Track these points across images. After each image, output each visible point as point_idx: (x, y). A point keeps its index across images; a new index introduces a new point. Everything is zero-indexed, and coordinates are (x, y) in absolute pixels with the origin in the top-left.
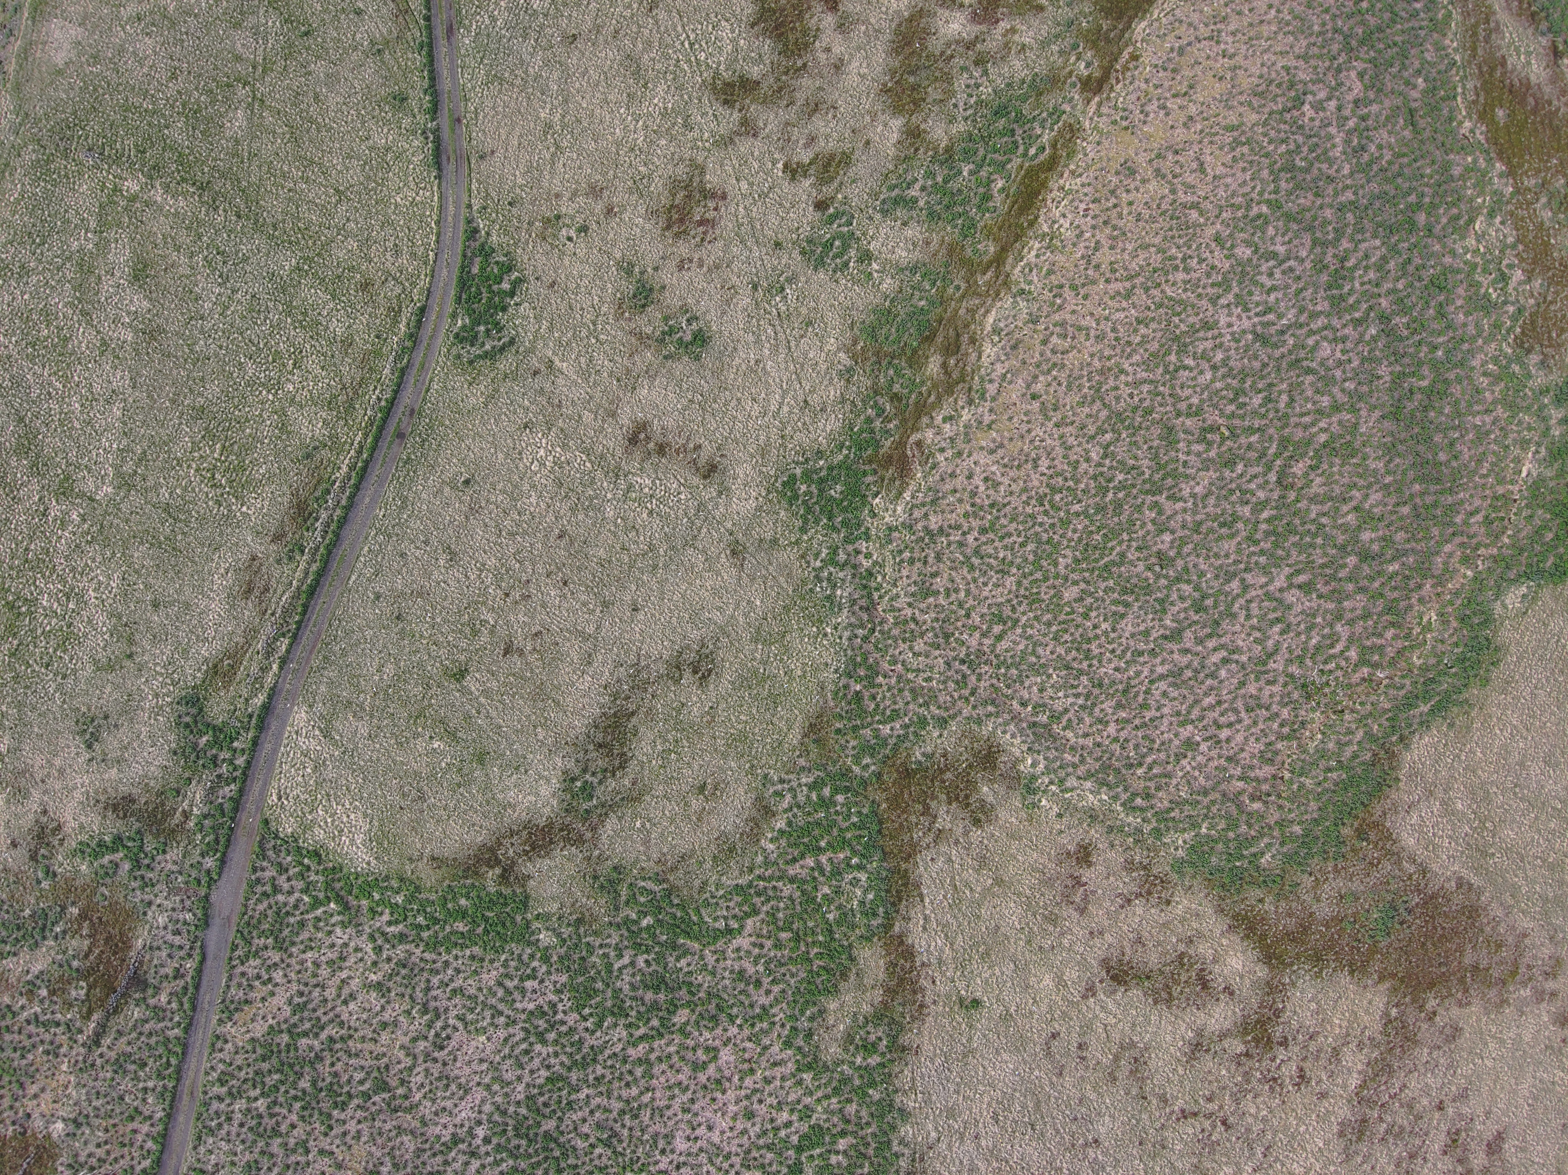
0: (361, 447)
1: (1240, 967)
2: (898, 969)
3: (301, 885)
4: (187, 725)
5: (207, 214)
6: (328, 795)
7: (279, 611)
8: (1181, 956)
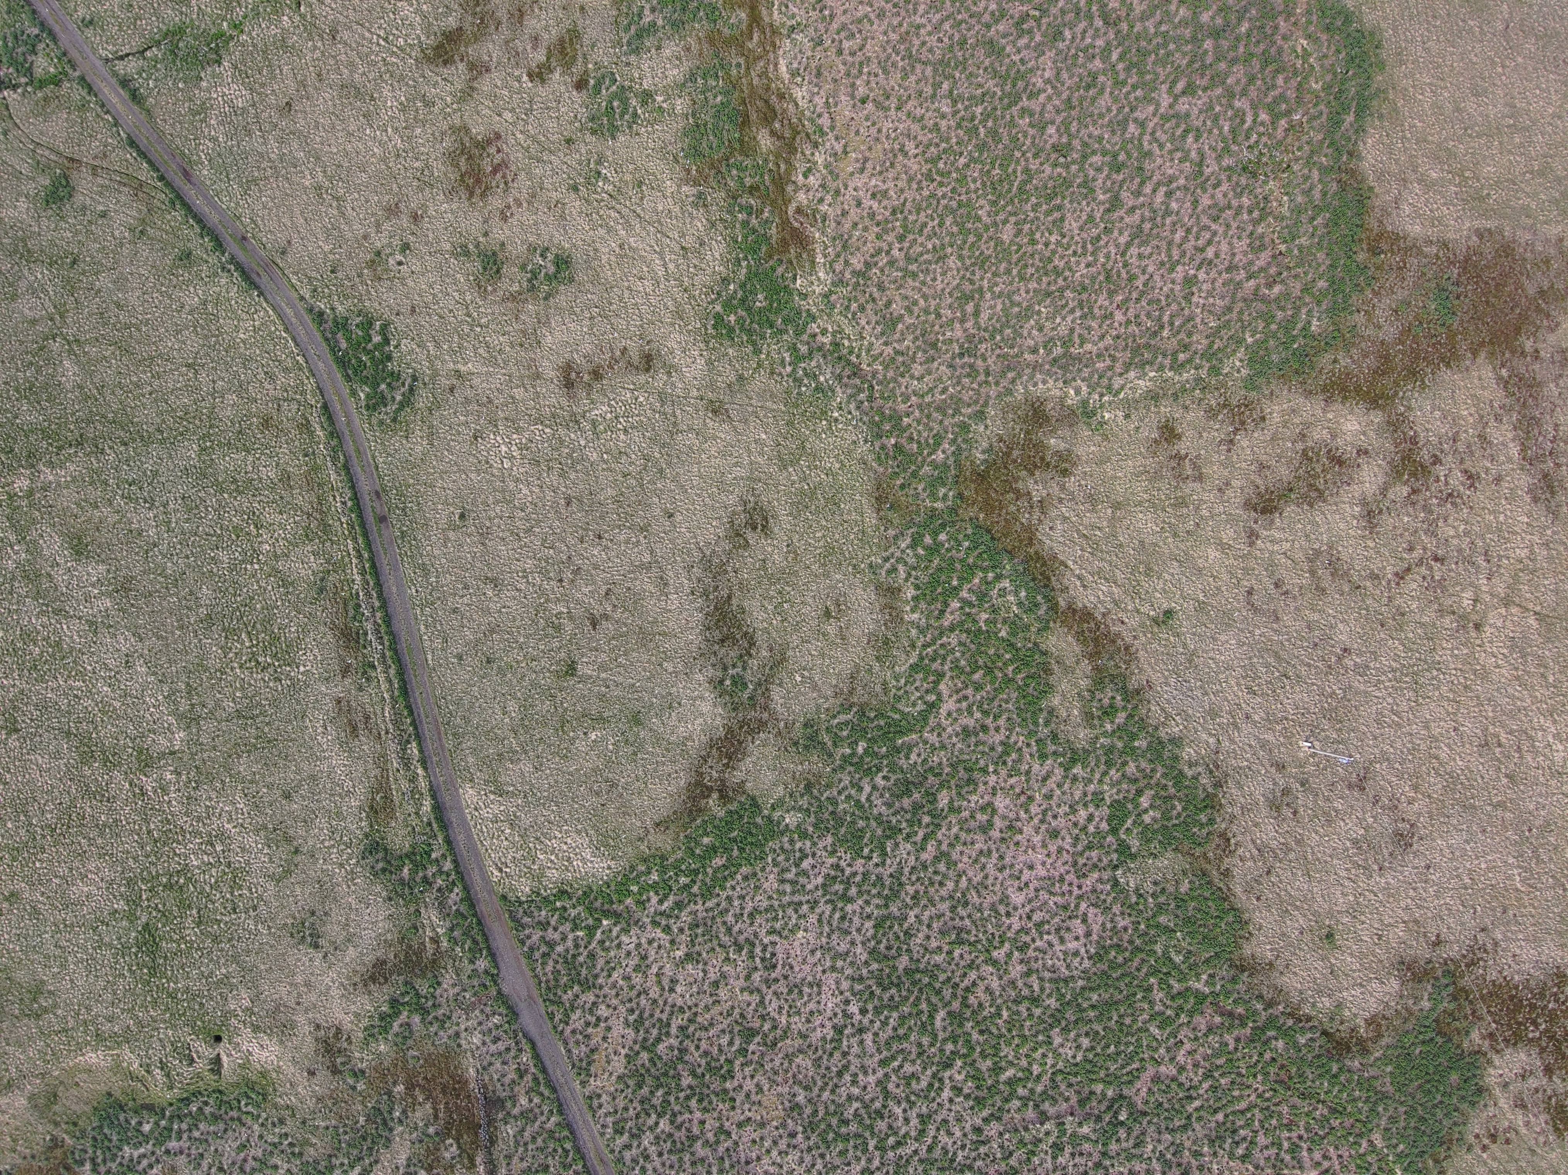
0: (358, 551)
1: (1357, 427)
2: (1087, 634)
3: (568, 926)
4: (384, 870)
5: (99, 461)
6: (537, 839)
7: (390, 726)
8: (1304, 452)
